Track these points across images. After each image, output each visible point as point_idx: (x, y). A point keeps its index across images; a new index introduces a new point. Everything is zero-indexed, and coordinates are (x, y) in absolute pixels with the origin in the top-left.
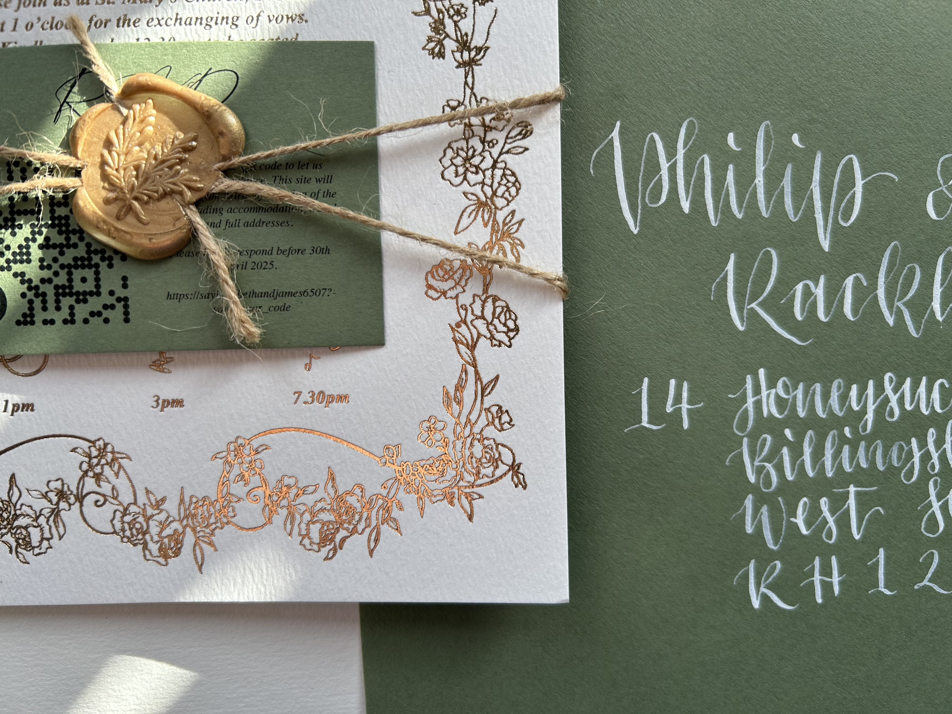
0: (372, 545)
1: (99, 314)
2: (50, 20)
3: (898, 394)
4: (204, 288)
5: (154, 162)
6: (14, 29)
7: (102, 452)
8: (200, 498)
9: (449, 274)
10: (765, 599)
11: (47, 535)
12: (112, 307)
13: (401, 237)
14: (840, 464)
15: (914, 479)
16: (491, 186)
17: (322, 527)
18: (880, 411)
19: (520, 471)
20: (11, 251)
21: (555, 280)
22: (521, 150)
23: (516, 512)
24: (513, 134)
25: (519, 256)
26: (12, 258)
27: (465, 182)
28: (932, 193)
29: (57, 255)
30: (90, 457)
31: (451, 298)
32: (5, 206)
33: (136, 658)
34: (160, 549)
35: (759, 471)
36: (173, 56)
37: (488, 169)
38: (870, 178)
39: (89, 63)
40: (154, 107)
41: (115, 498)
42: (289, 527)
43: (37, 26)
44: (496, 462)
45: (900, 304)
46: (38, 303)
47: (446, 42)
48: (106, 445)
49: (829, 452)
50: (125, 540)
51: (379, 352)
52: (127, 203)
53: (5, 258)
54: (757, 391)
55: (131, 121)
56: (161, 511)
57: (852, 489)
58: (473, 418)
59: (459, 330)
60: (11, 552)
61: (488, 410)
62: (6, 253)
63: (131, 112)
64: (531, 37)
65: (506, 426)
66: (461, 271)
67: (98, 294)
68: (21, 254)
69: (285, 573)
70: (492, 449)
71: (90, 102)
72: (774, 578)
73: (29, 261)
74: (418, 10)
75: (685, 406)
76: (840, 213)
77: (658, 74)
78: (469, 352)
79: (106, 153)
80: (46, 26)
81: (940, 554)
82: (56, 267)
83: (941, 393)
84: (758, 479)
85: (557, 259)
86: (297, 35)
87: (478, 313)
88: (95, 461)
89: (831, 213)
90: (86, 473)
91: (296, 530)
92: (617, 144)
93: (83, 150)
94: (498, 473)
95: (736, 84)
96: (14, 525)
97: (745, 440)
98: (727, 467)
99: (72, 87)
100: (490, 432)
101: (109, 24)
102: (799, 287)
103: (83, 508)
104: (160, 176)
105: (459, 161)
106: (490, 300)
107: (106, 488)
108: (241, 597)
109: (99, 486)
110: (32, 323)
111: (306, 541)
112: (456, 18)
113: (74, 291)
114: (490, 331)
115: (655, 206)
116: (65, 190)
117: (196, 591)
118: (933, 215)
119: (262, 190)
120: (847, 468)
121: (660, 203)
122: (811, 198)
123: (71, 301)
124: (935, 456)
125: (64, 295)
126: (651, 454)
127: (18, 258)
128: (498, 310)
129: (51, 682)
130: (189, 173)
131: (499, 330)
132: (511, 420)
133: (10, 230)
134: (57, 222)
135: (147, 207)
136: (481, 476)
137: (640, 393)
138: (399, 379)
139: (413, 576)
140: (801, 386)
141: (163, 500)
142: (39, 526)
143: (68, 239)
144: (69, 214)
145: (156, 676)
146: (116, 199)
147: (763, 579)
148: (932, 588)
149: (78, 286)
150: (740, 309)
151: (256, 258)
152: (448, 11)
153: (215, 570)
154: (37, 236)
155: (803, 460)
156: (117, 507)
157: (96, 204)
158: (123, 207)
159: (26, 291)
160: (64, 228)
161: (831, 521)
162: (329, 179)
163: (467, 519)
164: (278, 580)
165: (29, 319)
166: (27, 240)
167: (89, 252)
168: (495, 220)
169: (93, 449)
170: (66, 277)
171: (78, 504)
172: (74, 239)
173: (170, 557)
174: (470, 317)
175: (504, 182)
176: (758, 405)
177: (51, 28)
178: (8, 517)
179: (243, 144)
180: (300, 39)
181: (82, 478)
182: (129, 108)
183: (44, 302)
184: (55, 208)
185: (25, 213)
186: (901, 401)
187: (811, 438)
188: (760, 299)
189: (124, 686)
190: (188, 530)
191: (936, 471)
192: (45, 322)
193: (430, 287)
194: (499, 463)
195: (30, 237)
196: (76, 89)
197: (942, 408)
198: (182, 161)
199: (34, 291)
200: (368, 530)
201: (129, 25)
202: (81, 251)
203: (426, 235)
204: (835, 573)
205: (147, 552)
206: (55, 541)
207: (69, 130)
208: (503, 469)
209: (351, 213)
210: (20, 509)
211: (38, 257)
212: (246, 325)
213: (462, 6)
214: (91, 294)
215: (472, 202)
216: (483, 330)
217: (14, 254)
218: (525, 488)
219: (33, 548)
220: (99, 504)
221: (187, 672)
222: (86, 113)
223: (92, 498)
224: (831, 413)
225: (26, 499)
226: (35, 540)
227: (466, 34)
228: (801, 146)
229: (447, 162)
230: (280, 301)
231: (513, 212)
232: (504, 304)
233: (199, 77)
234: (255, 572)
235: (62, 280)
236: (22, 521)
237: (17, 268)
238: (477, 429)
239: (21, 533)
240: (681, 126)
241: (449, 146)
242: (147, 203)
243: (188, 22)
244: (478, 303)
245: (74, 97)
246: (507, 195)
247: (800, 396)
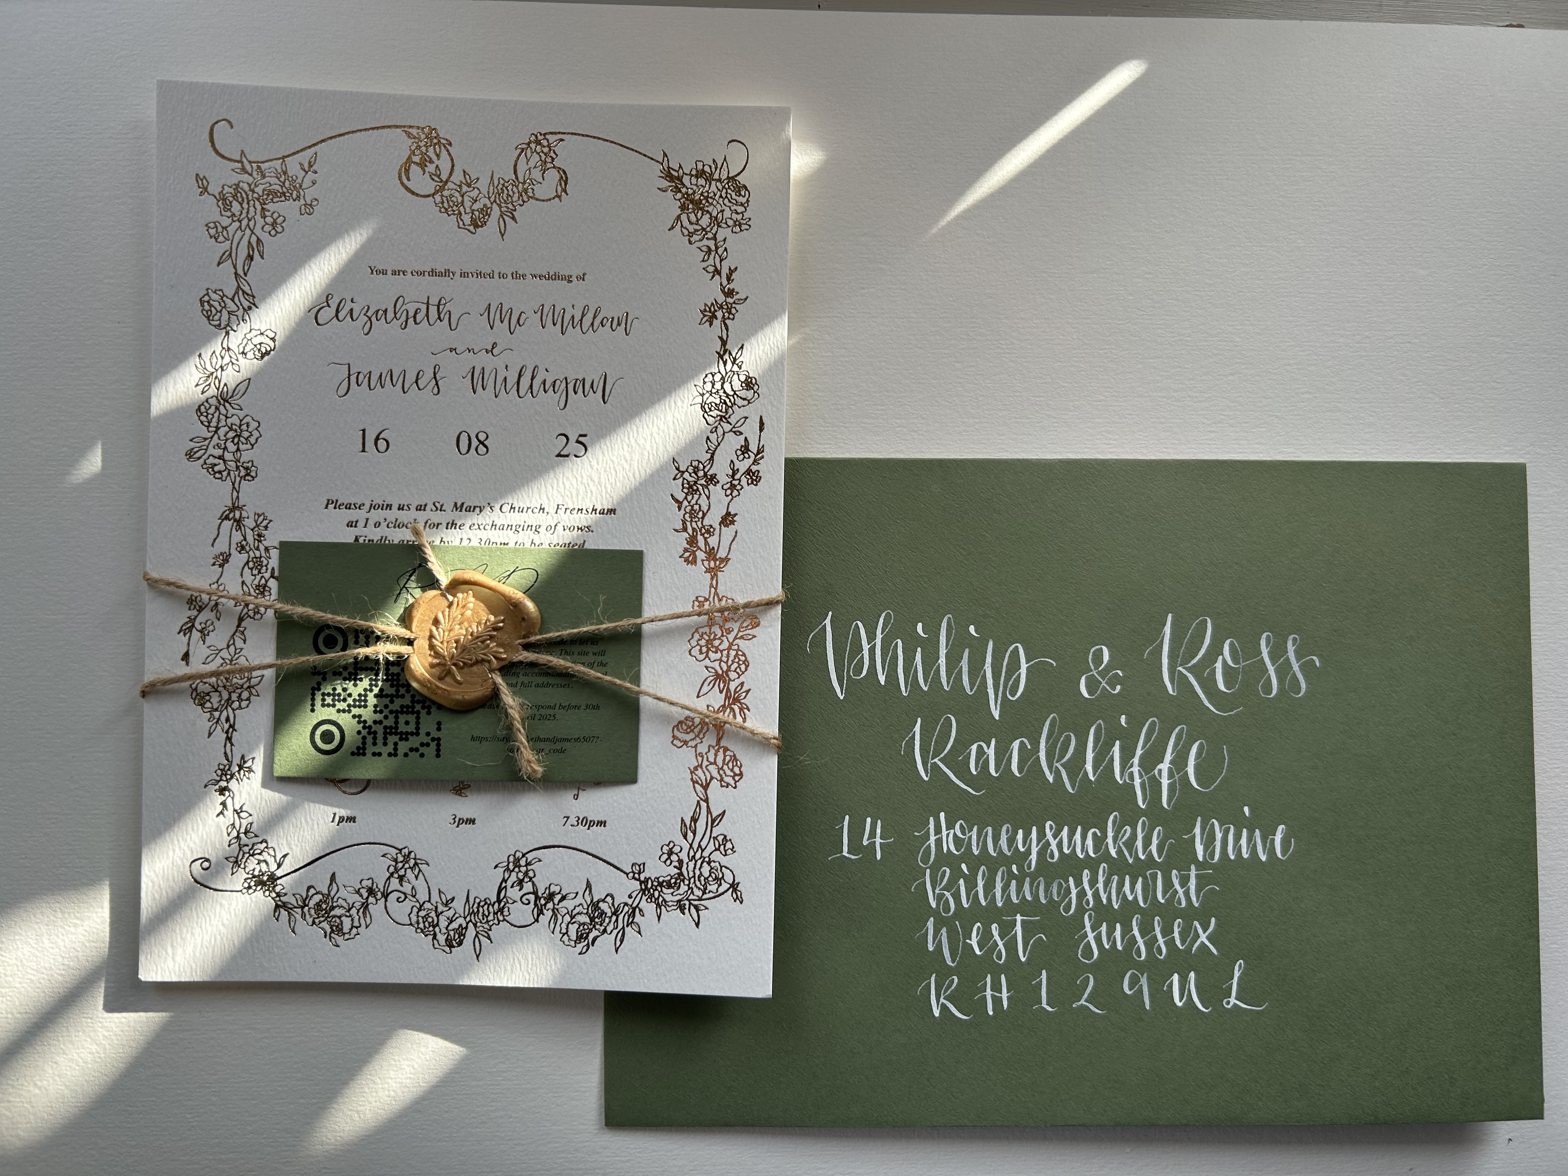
0: (618, 943)
1: (417, 750)
2: (394, 521)
3: (1057, 840)
4: (500, 733)
5: (470, 637)
6: (365, 527)
7: (407, 857)
8: (483, 900)
9: (690, 729)
10: (944, 1008)
11: (356, 924)
12: (428, 745)
13: (655, 700)
14: (1009, 895)
15: (1071, 912)
16: (726, 663)
17: (579, 928)
18: (1041, 854)
19: (738, 889)
20: (353, 698)
21: (771, 738)
22: (750, 637)
23: (733, 922)
24: (745, 625)
25: (745, 718)
26: (352, 703)
27: (707, 659)
28: (1084, 676)
29: (388, 703)
30: (396, 860)
31: (691, 747)
32: (351, 663)
33: (416, 1033)
34: (447, 940)
35: (939, 898)
36: (490, 556)
37: (725, 650)
38: (1033, 662)
39: (426, 561)
40: (473, 597)
41: (414, 896)
42: (552, 925)
43: (384, 525)
44: (719, 880)
45: (1058, 765)
46: (369, 740)
47: (698, 553)
48: (410, 853)
49: (999, 885)
50: (419, 931)
51: (633, 787)
52: (448, 668)
53: (347, 703)
54: (938, 831)
55: (455, 605)
56: (450, 908)
57: (1019, 918)
58: (703, 844)
59: (696, 772)
60: (325, 937)
61: (715, 838)
62: (349, 699)
63: (456, 599)
64: (762, 553)
65: (729, 852)
66: (700, 726)
67: (417, 734)
68: (360, 701)
69: (547, 964)
70: (717, 870)
71: (424, 589)
72: (952, 991)
73: (365, 706)
74: (678, 528)
75: (878, 840)
76: (1008, 689)
77: (863, 576)
78: (703, 791)
79: (434, 629)
80: (390, 525)
81: (1094, 978)
82: (386, 712)
83: (1094, 840)
84: (938, 905)
85: (774, 721)
86: (585, 541)
87: (712, 760)
88: (400, 865)
89: (1001, 689)
90: (392, 874)
91: (558, 928)
92: (829, 629)
93: (417, 626)
94: (721, 890)
95: (925, 585)
96: (331, 915)
97: (928, 871)
98: (912, 893)
99: (411, 576)
100: (716, 856)
101: (440, 526)
102: (974, 747)
103: (387, 903)
104: (474, 648)
105: (703, 642)
106: (721, 750)
107: (407, 888)
108: (510, 982)
109: (402, 885)
110: (364, 754)
111: (565, 938)
112: (706, 535)
113: (399, 731)
114: (721, 776)
115: (858, 678)
116: (400, 656)
117: (473, 975)
118: (1086, 695)
119: (552, 662)
120: (1015, 900)
121: (862, 676)
122: (984, 676)
123: (396, 738)
124: (1090, 893)
125: (391, 734)
126: (849, 879)
127: (357, 703)
128: (728, 758)
129: (341, 1051)
130: (496, 646)
131: (727, 774)
132: (733, 847)
133: (353, 682)
134: (390, 677)
135: (462, 671)
136: (707, 891)
137: (842, 828)
138: (647, 810)
139: (649, 970)
140: (975, 829)
141: (453, 899)
142: (350, 916)
143: (397, 691)
144: (400, 672)
145: (430, 1049)
146: (438, 664)
147: (943, 992)
148: (1088, 1007)
149: (402, 728)
150: (925, 764)
151: (543, 712)
152: (700, 531)
153: (489, 959)
154: (374, 688)
155: (977, 891)
156: (414, 904)
157: (424, 667)
158: (444, 671)
159: (361, 729)
160: (395, 683)
161: (1000, 944)
162: (603, 653)
163: (695, 926)
164: (540, 970)
165: (361, 751)
166: (365, 690)
167: (413, 702)
168: (728, 690)
169: (399, 855)
170: (394, 720)
171: (383, 899)
172: (402, 691)
173: (454, 947)
174: (705, 763)
175: (737, 660)
176: (939, 842)
177: (395, 527)
178: (327, 907)
179: (538, 626)
180: (586, 546)
181: (389, 878)
182: (454, 596)
183: (375, 738)
184: (390, 667)
185: (366, 669)
186: (1060, 846)
187: (984, 872)
188: (942, 756)
189: (404, 1057)
190: (471, 924)
191: (1091, 906)
192: (374, 754)
193: (674, 737)
194: (722, 881)
195: (368, 688)
196: (413, 578)
197: (1095, 853)
198: (491, 638)
199: (367, 730)
200: (615, 932)
201: (455, 528)
202: (407, 701)
203: (675, 700)
204: (1004, 989)
205: (435, 942)
206: (362, 930)
207: (406, 609)
208: (725, 886)
209: (618, 682)
210: (337, 902)
211: (373, 704)
212: (532, 765)
213: (711, 526)
214: (412, 734)
215: (711, 674)
216: (715, 774)
217: (354, 700)
218: (741, 903)
219: (344, 934)
220: (400, 900)
221: (457, 1047)
222: (421, 597)
223: (395, 895)
224: (1001, 852)
225: (343, 893)
226: (346, 926)
227: (713, 548)
228: (976, 635)
229: (694, 643)
230: (558, 746)
231: (742, 684)
232: (732, 754)
233: (508, 573)
234: (523, 962)
235: (390, 722)
236: (337, 912)
237: (356, 711)
238: (706, 854)
239: (335, 921)
240: (880, 616)
241: (697, 631)
242: (462, 668)
243: (501, 528)
244: (712, 751)
245: (412, 584)
246: (738, 670)
247: (974, 837)
